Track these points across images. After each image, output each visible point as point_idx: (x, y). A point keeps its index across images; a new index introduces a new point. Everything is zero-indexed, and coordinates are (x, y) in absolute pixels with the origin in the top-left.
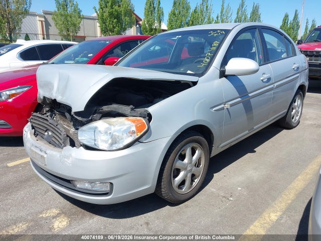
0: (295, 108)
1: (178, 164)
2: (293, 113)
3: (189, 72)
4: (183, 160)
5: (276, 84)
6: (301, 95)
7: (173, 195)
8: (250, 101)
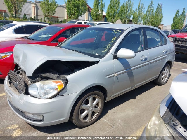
0: (164, 74)
1: (84, 106)
2: (162, 77)
3: (97, 54)
4: (87, 104)
5: (150, 62)
6: (168, 66)
7: (79, 124)
8: (132, 72)
